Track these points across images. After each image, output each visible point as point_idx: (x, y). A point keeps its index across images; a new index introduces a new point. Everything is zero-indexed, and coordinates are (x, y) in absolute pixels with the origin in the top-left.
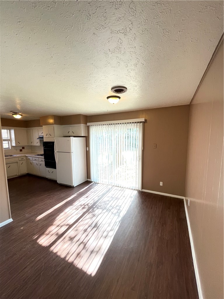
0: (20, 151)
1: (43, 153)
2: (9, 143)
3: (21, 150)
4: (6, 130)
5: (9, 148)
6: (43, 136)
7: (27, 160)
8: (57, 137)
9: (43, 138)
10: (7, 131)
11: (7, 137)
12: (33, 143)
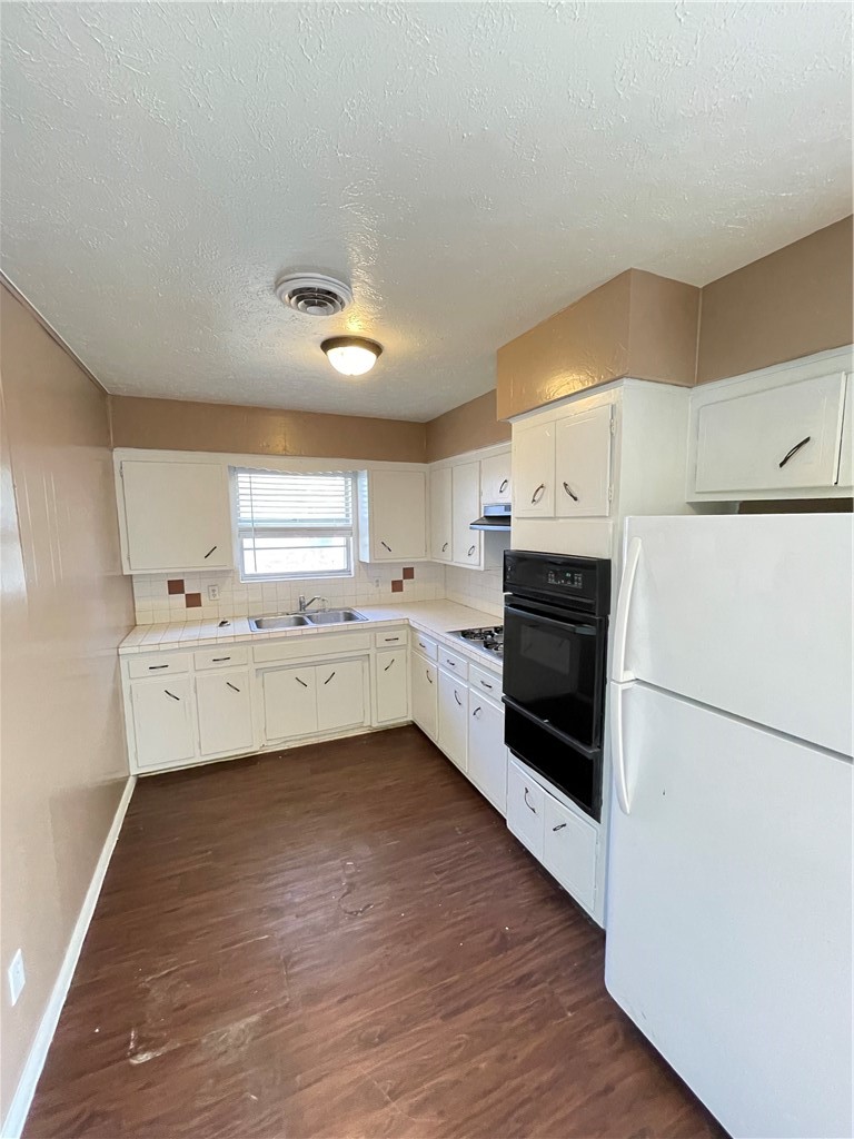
0: (394, 591)
1: (501, 623)
2: (347, 546)
3: (397, 586)
4: (340, 480)
5: (347, 571)
6: (508, 508)
7: (414, 647)
8: (643, 513)
9: (506, 520)
10: (346, 482)
11: (343, 516)
12: (449, 548)
